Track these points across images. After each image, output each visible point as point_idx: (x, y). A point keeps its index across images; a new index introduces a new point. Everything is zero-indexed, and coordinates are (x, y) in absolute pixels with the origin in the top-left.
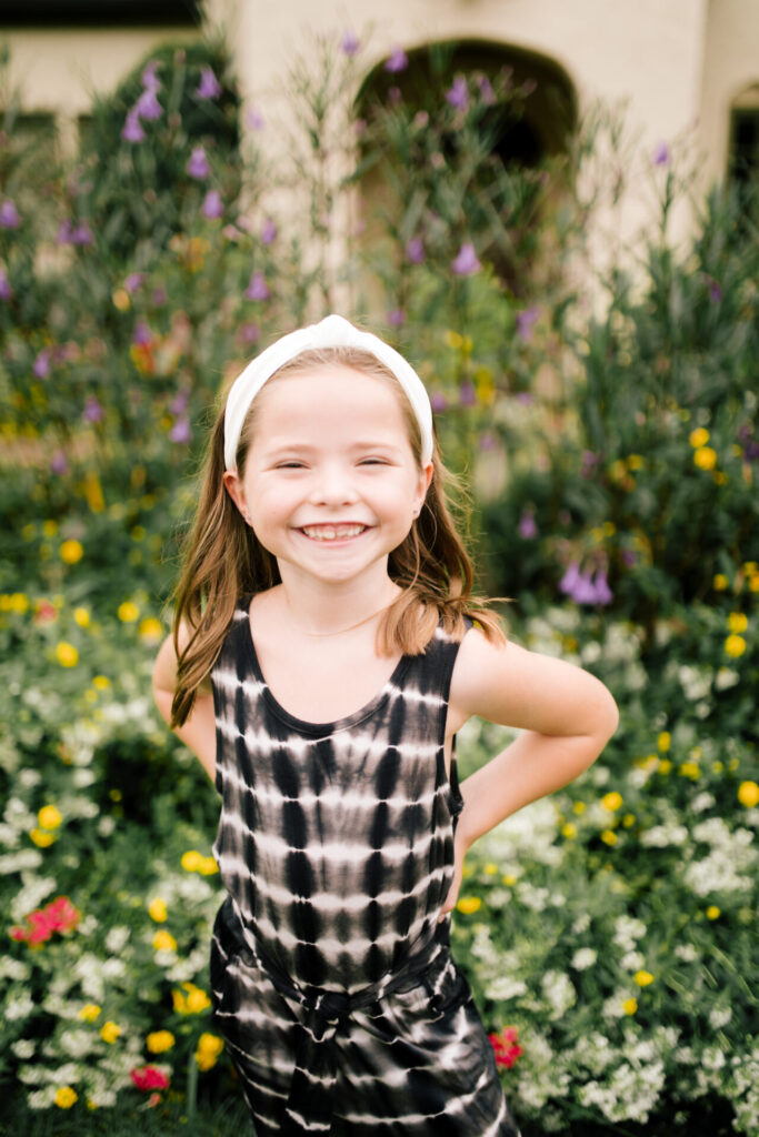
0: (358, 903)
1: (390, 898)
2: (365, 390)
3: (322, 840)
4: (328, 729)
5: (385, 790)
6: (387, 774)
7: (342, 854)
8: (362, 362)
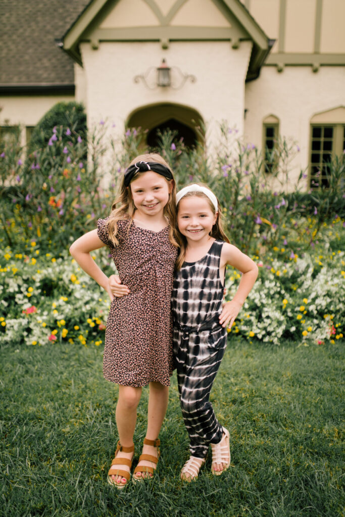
0: (197, 302)
1: (205, 302)
2: (201, 201)
3: (191, 288)
4: (194, 263)
5: (205, 276)
6: (206, 273)
7: (195, 290)
8: (200, 194)
